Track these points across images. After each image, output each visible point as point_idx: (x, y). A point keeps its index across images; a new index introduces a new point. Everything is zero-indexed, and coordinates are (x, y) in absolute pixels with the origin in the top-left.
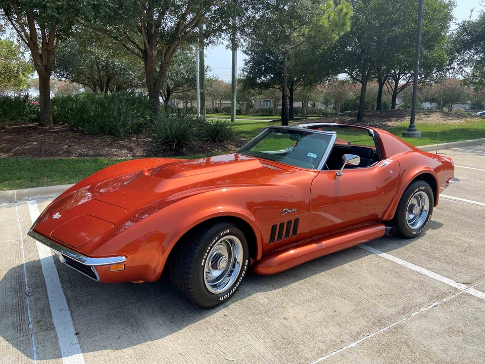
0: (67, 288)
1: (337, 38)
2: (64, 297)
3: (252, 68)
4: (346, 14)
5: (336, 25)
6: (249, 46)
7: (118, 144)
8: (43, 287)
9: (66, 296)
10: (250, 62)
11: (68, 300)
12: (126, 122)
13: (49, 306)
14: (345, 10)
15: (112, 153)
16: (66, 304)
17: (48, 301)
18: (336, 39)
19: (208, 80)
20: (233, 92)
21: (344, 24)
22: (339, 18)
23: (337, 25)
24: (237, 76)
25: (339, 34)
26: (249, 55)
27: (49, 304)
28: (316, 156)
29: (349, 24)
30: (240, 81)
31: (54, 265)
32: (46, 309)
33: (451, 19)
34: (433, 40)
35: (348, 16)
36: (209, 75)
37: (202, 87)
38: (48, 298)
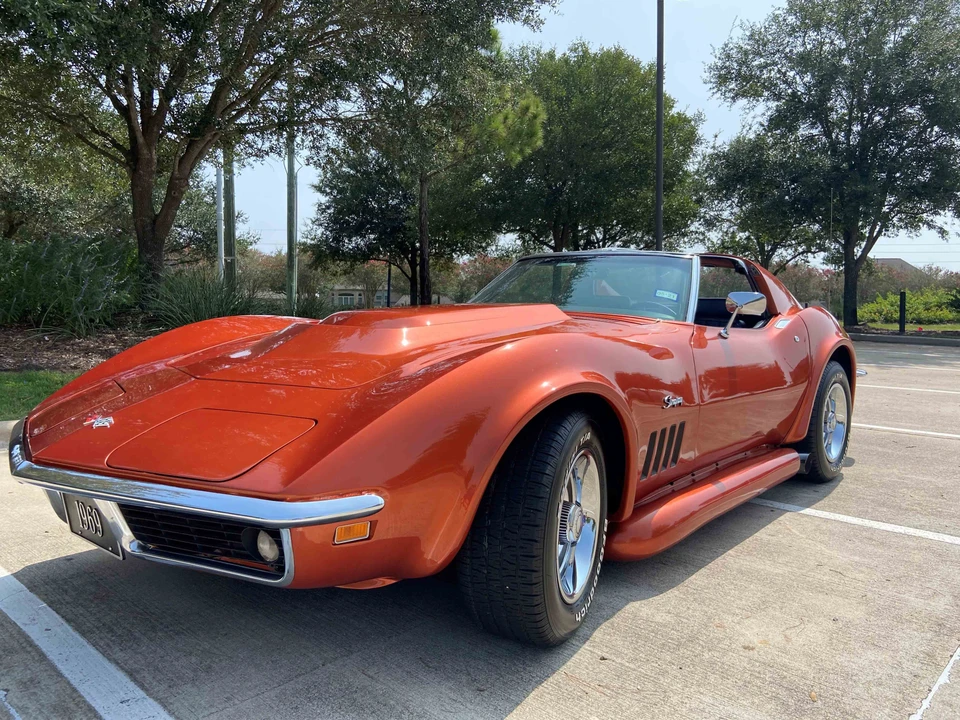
0: (108, 645)
1: (519, 158)
2: (112, 668)
3: (334, 220)
4: (535, 117)
5: (519, 134)
6: (326, 177)
7: (73, 345)
8: (29, 649)
9: (117, 664)
10: (328, 208)
11: (132, 674)
12: (91, 296)
13: (80, 696)
14: (532, 110)
15: (65, 362)
16: (132, 685)
17: (69, 683)
18: (517, 161)
19: (239, 242)
20: (290, 266)
21: (532, 134)
22: (522, 123)
23: (520, 136)
24: (299, 238)
25: (521, 151)
26: (327, 194)
27: (75, 690)
28: (676, 296)
29: (540, 133)
30: (305, 248)
31: (32, 596)
32: (72, 705)
33: (698, 142)
34: (669, 176)
35: (539, 121)
36: (241, 230)
37: (229, 251)
38: (60, 675)
